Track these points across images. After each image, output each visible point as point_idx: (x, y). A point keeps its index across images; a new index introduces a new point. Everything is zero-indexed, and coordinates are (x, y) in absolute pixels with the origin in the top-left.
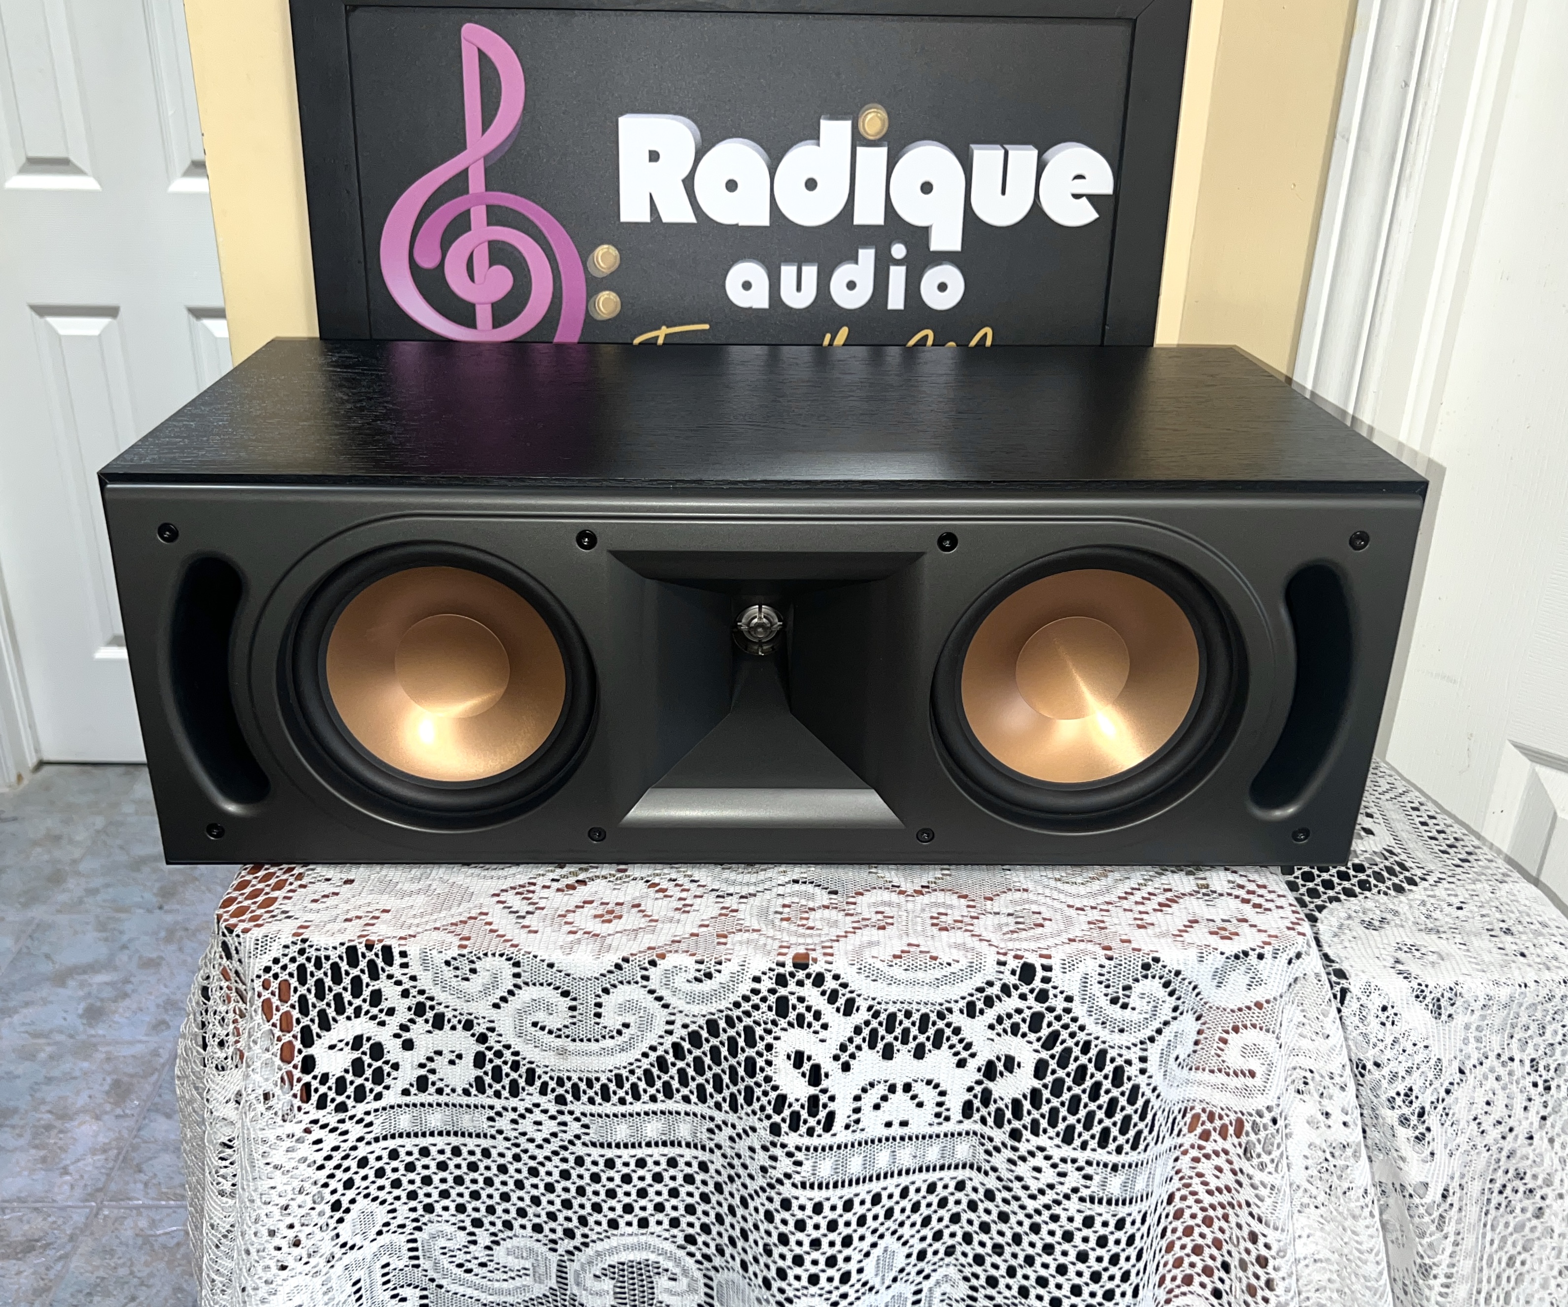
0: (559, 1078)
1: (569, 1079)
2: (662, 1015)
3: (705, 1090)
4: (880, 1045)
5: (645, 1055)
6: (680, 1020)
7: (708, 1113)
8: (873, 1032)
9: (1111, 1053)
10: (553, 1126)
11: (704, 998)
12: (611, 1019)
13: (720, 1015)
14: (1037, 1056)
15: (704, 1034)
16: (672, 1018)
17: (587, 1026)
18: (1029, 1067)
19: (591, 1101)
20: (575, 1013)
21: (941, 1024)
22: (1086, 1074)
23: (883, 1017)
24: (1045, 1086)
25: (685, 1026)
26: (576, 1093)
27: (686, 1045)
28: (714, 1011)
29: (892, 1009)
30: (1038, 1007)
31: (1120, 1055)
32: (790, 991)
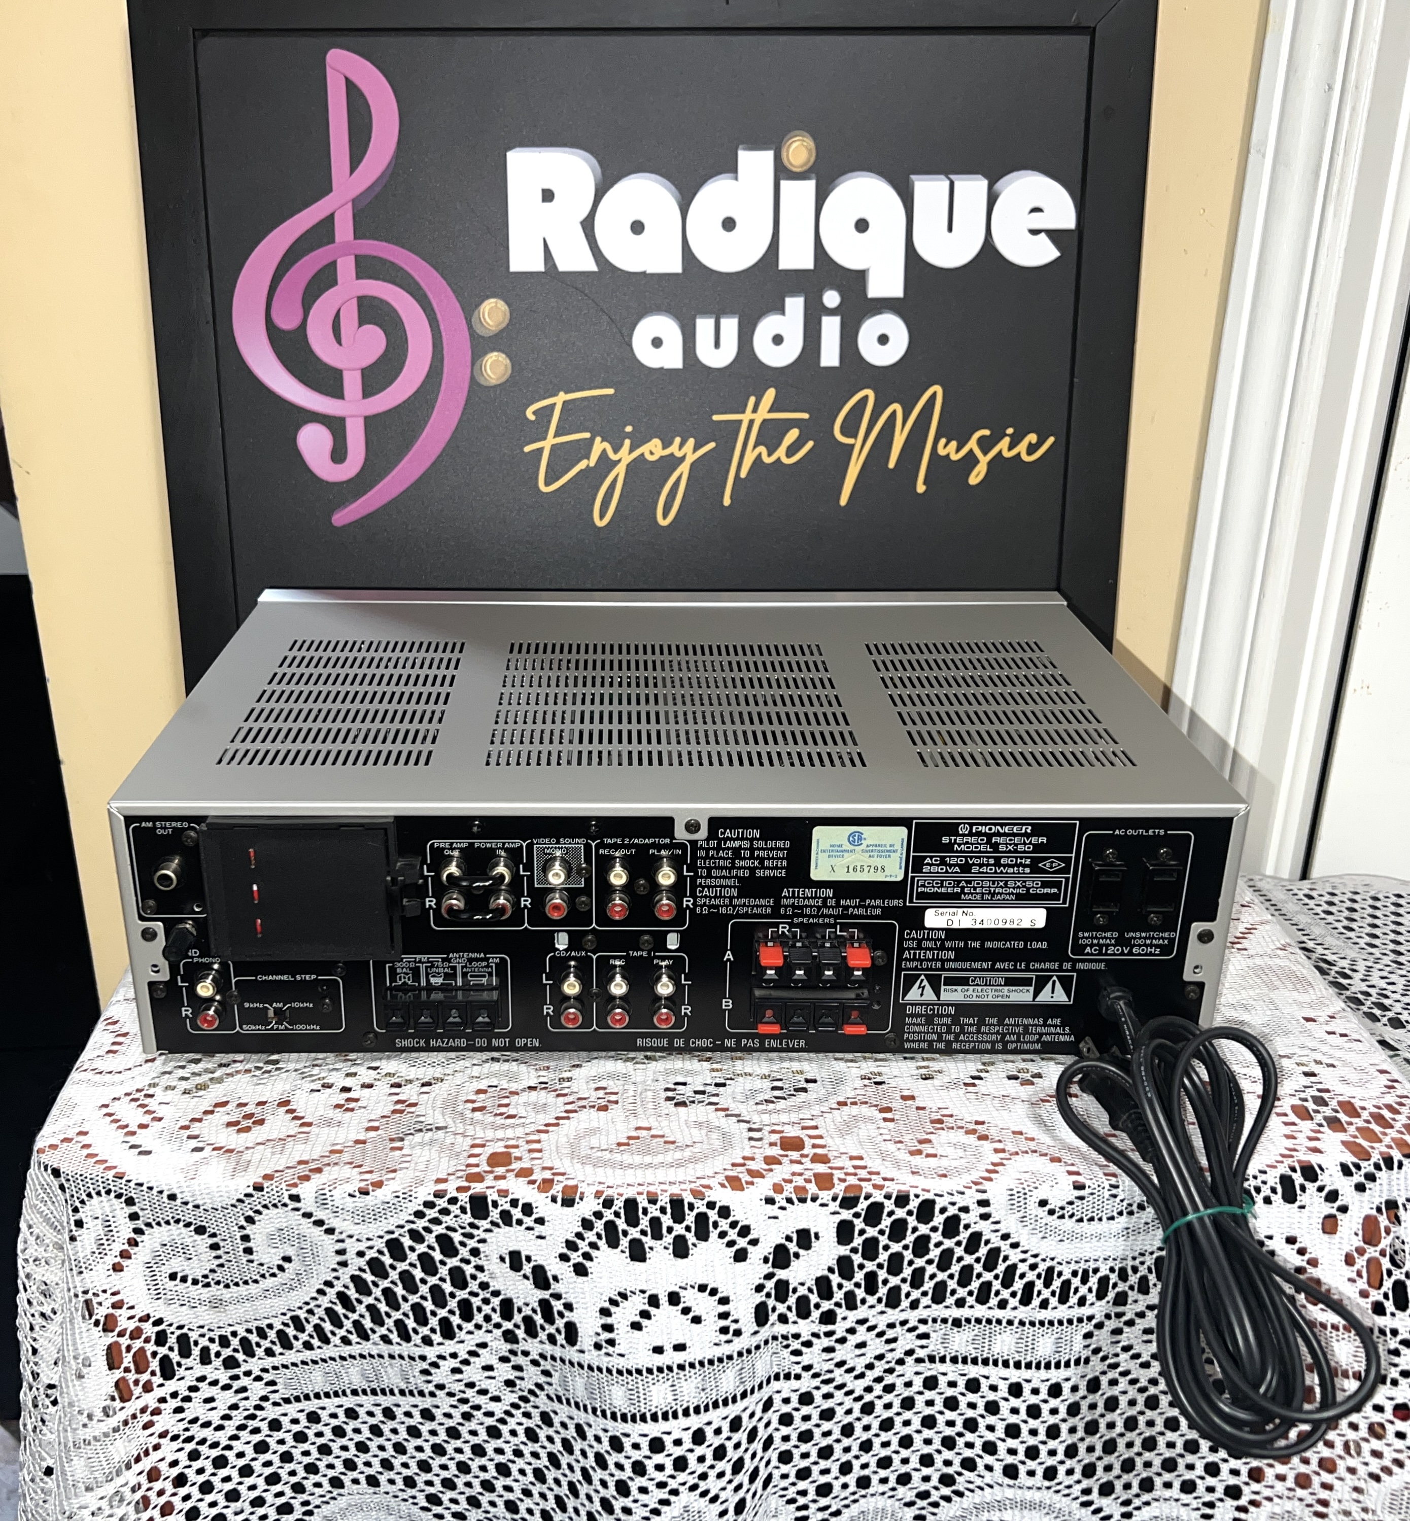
0: (221, 1337)
1: (234, 1334)
2: (329, 1244)
3: (405, 1326)
4: (624, 1242)
5: (321, 1292)
6: (352, 1247)
7: (417, 1352)
8: (610, 1227)
9: (939, 1202)
10: (229, 1397)
11: (376, 1215)
12: (268, 1256)
13: (401, 1231)
14: (838, 1219)
15: (387, 1260)
16: (341, 1246)
17: (239, 1266)
18: (829, 1236)
19: (269, 1352)
20: (219, 1252)
21: (700, 1207)
23: (619, 1204)
24: (855, 1250)
25: (361, 1254)
26: (248, 1349)
27: (369, 1277)
28: (392, 1228)
29: (630, 1193)
31: (952, 1203)
32: (488, 1188)
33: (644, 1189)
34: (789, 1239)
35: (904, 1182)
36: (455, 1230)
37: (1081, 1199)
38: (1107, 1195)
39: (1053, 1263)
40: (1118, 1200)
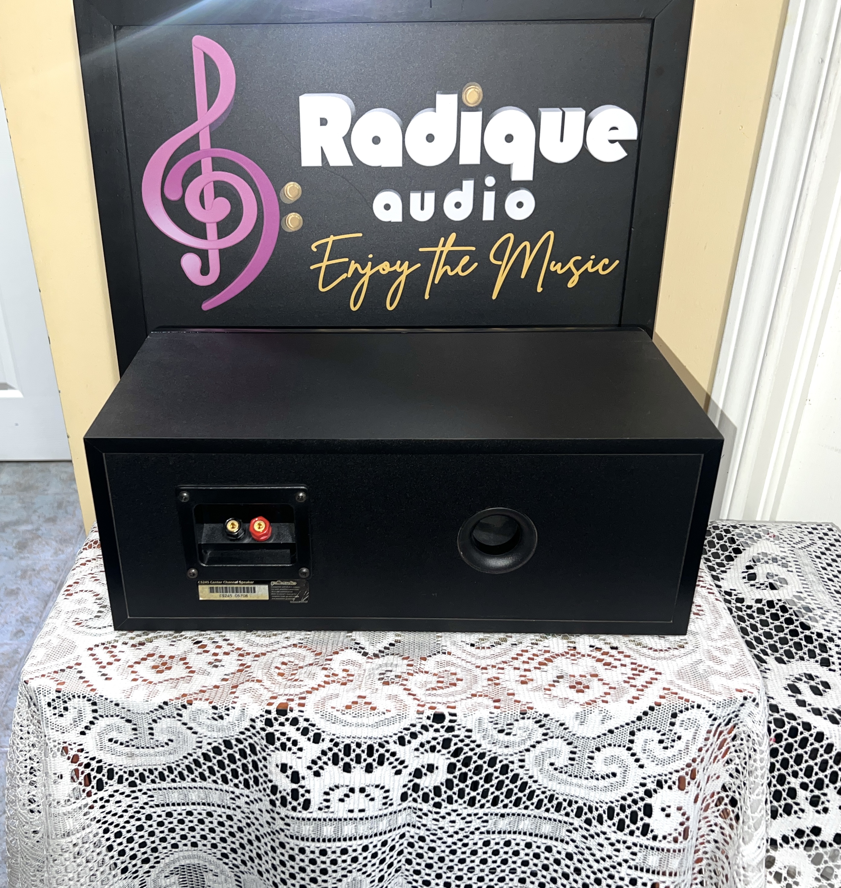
0: (130, 771)
1: (137, 771)
2: (194, 738)
3: (227, 778)
4: (341, 763)
5: (185, 757)
6: (205, 741)
7: (230, 790)
8: (335, 755)
9: (500, 758)
11: (220, 729)
12: (161, 737)
13: (232, 738)
14: (449, 762)
15: (223, 748)
16: (200, 740)
17: (145, 740)
18: (443, 768)
19: (153, 781)
20: (136, 733)
21: (382, 751)
22: (482, 770)
23: (341, 746)
24: (455, 778)
25: (209, 744)
26: (142, 778)
27: (211, 754)
28: (227, 736)
29: (347, 741)
30: (448, 735)
31: (506, 759)
32: (276, 729)
33: (356, 740)
34: (423, 766)
37: (572, 765)
38: (585, 766)
39: (555, 793)
40: (591, 770)
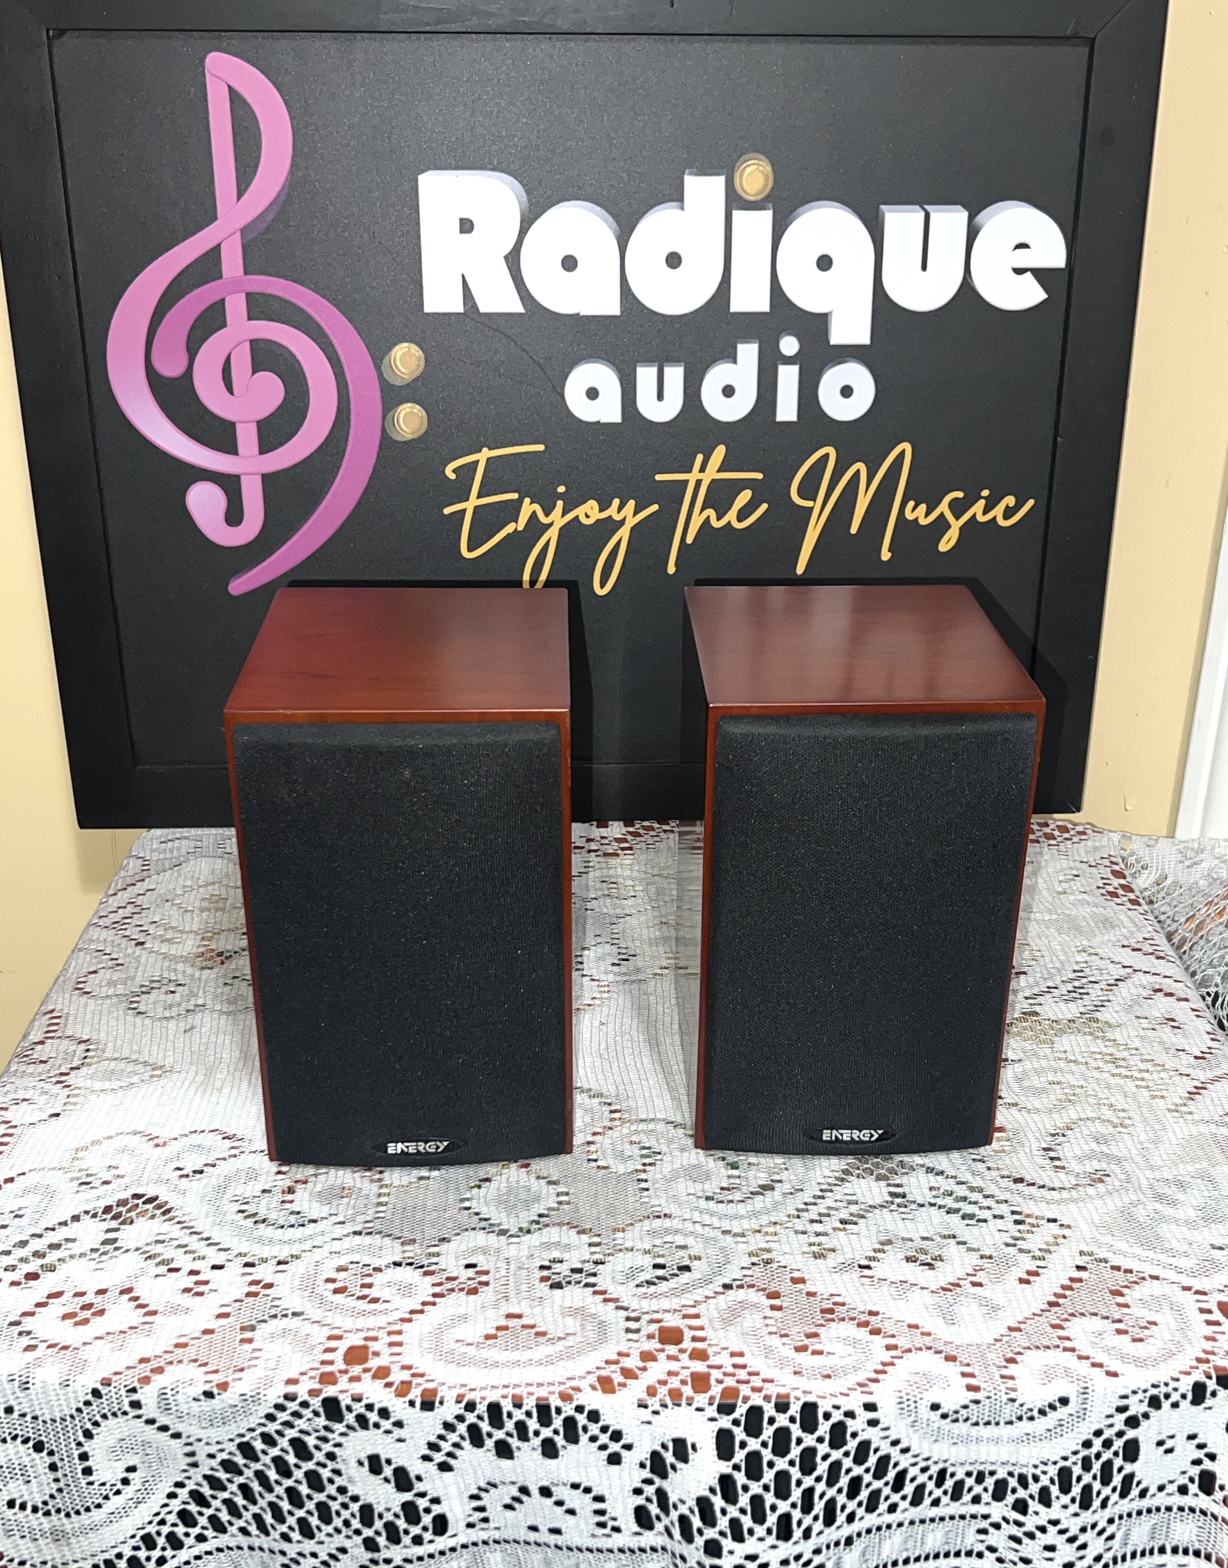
2: (176, 1447)
3: (264, 1521)
4: (489, 1443)
5: (172, 1496)
6: (202, 1450)
7: (277, 1546)
8: (474, 1429)
9: (824, 1407)
11: (224, 1419)
13: (254, 1434)
14: (715, 1428)
15: (240, 1461)
16: (188, 1449)
18: (708, 1446)
21: (569, 1410)
22: (789, 1440)
23: (482, 1409)
24: (736, 1467)
25: (212, 1456)
27: (223, 1477)
28: (243, 1432)
29: (492, 1398)
31: (837, 1407)
32: (341, 1390)
33: (510, 1391)
34: (665, 1448)
35: (785, 1383)
36: (308, 1433)
37: (977, 1402)
38: (1004, 1398)
39: (947, 1465)
40: (1017, 1404)
